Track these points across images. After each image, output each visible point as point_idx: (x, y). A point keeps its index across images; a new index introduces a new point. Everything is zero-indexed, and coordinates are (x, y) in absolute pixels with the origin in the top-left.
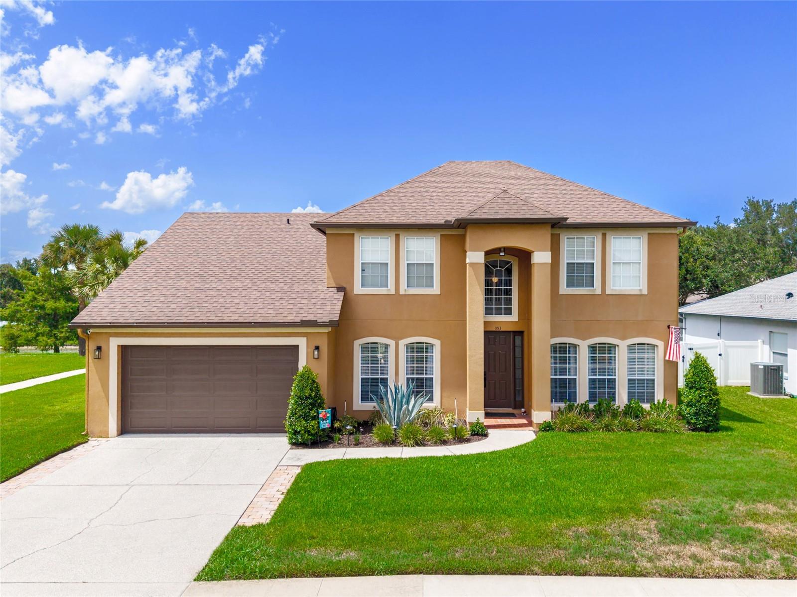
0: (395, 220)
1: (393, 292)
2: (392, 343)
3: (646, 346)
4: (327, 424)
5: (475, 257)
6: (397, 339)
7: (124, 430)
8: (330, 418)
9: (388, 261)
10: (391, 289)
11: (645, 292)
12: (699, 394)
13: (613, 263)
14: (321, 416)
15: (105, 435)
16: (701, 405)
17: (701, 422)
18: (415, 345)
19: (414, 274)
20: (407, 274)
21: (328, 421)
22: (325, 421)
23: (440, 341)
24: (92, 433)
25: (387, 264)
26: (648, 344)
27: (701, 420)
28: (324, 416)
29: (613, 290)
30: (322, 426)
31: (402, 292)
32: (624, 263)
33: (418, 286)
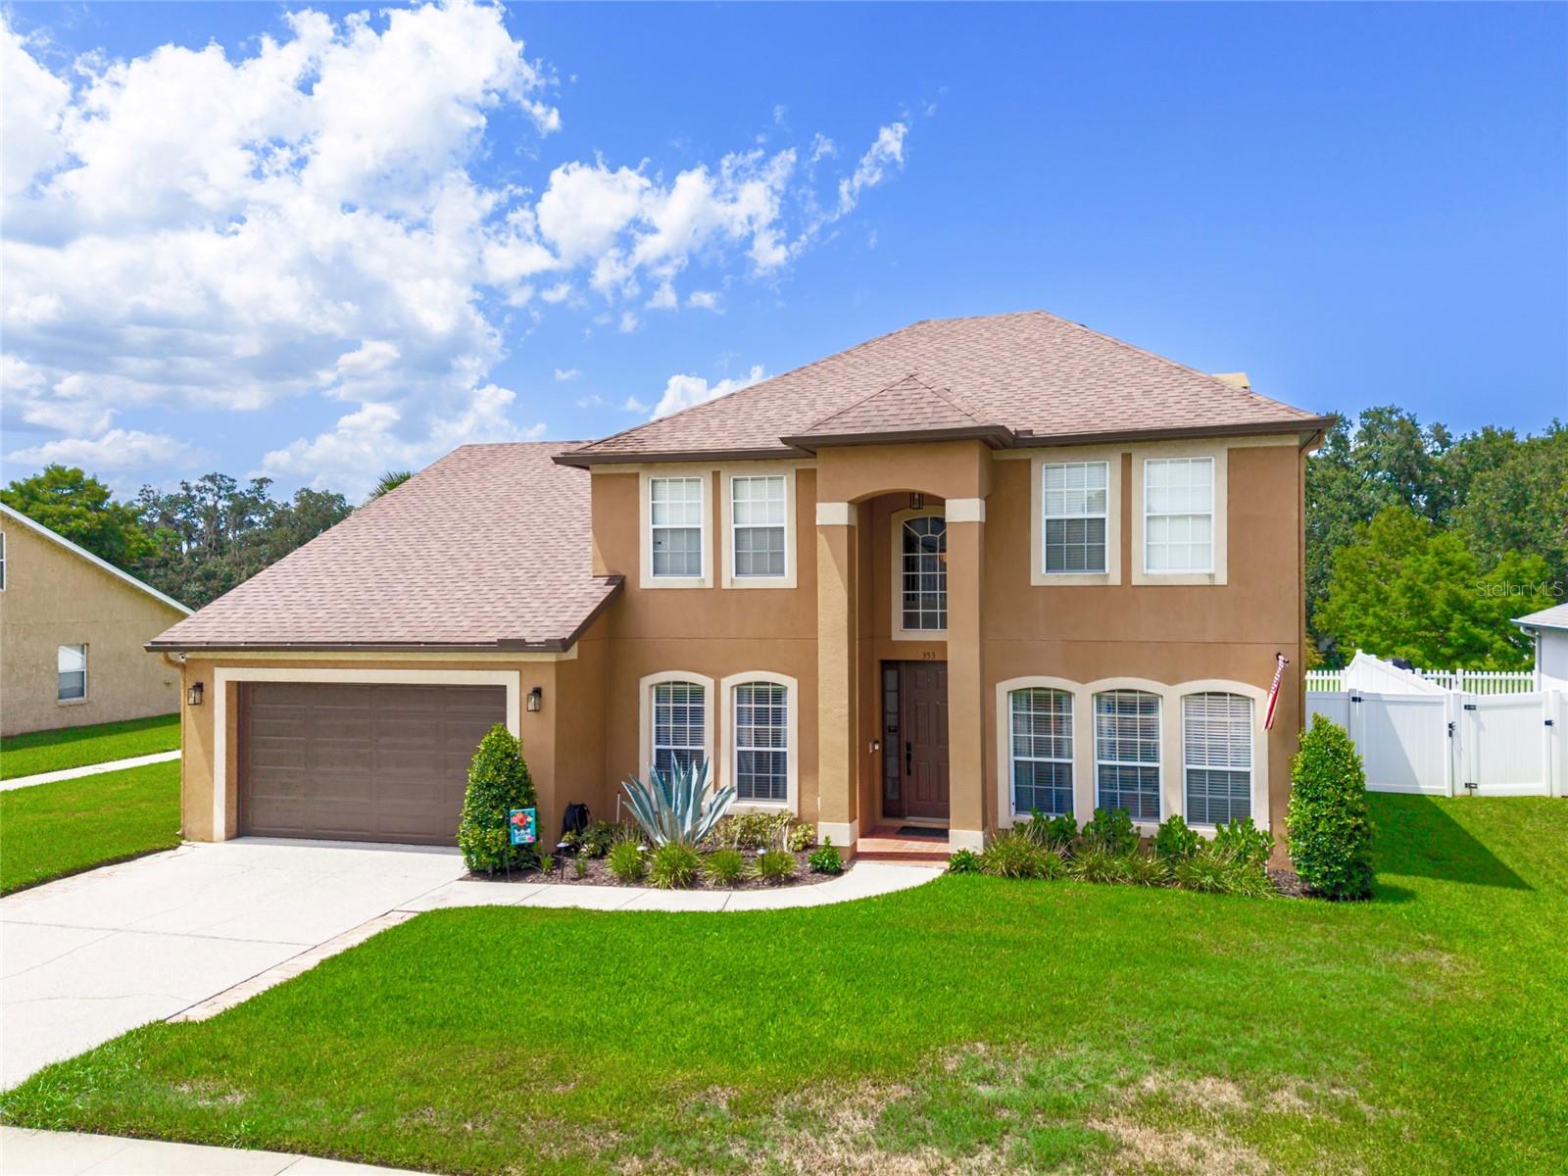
0: (710, 445)
1: (709, 584)
2: (706, 682)
3: (1228, 697)
4: (527, 837)
5: (834, 514)
6: (717, 676)
7: (242, 828)
8: (533, 826)
9: (699, 523)
10: (706, 579)
11: (1222, 579)
12: (1314, 811)
13: (1149, 518)
14: (514, 820)
15: (208, 838)
16: (1316, 837)
17: (1318, 875)
18: (753, 687)
19: (749, 549)
20: (737, 549)
21: (529, 831)
22: (522, 831)
23: (796, 681)
24: (190, 833)
25: (699, 530)
26: (1231, 695)
27: (1318, 871)
28: (522, 821)
29: (1147, 575)
30: (517, 840)
31: (726, 584)
32: (1172, 517)
33: (758, 572)
